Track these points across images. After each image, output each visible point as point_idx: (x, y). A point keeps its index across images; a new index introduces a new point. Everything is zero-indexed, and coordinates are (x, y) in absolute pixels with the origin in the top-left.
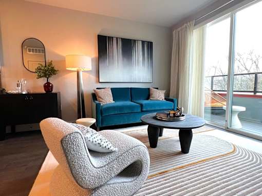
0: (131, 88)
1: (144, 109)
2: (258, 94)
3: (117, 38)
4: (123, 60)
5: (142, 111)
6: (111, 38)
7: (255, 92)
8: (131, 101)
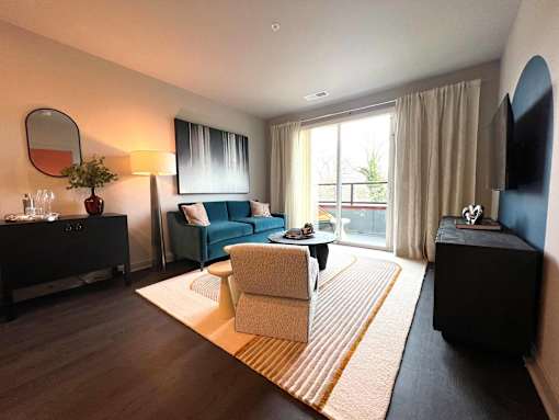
0: (227, 202)
1: (257, 230)
2: (354, 205)
3: (204, 127)
4: (213, 160)
5: (254, 233)
6: (194, 126)
7: (352, 202)
8: (230, 219)
